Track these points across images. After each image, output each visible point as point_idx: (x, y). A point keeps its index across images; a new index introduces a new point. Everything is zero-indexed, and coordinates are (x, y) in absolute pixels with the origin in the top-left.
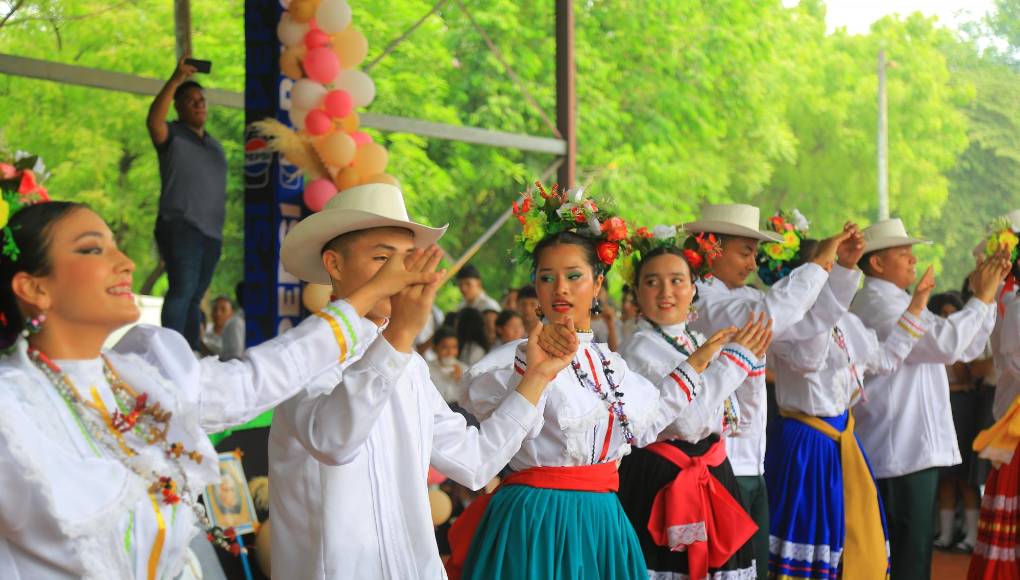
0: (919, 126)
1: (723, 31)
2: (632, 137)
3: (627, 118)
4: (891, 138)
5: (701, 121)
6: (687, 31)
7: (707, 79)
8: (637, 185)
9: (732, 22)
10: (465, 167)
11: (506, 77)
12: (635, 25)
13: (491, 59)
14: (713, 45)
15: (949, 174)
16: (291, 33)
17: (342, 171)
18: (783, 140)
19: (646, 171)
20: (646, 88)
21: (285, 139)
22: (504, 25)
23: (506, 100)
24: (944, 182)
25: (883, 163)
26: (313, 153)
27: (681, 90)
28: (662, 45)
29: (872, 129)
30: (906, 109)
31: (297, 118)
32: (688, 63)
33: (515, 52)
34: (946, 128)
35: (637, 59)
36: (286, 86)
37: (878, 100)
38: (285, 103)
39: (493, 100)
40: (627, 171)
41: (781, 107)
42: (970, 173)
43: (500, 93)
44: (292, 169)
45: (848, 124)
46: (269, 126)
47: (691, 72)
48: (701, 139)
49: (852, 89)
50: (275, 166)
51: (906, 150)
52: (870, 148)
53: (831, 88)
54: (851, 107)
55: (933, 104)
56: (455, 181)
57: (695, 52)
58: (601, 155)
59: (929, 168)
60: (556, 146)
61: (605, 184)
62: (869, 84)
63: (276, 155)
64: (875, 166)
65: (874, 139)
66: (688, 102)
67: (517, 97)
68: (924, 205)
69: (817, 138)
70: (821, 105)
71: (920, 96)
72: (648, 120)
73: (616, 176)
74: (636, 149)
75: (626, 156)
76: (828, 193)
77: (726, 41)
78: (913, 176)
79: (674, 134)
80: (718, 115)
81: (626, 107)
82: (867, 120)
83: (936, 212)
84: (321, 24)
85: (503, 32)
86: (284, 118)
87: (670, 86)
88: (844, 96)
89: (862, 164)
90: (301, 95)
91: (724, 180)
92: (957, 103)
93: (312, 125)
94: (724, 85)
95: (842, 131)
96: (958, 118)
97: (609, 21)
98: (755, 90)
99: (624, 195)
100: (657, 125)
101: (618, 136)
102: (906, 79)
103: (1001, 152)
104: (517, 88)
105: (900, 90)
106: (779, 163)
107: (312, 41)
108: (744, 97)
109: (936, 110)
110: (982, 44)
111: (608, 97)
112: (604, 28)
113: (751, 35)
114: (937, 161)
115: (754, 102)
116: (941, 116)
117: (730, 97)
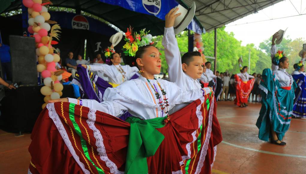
0: (253, 57)
3: (220, 55)
4: (250, 59)
6: (228, 45)
7: (230, 51)
8: (222, 63)
9: (233, 44)
16: (195, 43)
20: (222, 52)
23: (207, 53)
24: (255, 64)
25: (249, 62)
28: (225, 47)
30: (252, 55)
34: (256, 58)
35: (221, 49)
37: (249, 54)
40: (220, 61)
41: (238, 54)
42: (258, 64)
43: (206, 52)
45: (245, 57)
47: (228, 50)
51: (252, 60)
53: (243, 53)
54: (245, 55)
55: (255, 55)
57: (229, 48)
59: (254, 62)
60: (214, 58)
62: (248, 52)
65: (248, 59)
66: (228, 54)
68: (253, 67)
70: (242, 54)
71: (253, 54)
73: (219, 62)
74: (221, 59)
75: (220, 60)
77: (232, 46)
78: (252, 63)
81: (220, 54)
82: (248, 56)
83: (254, 68)
87: (225, 52)
88: (244, 53)
91: (231, 63)
98: (235, 52)
100: (224, 56)
101: (219, 57)
103: (261, 61)
105: (251, 53)
107: (197, 44)
114: (255, 62)
115: (235, 54)
117: (232, 54)
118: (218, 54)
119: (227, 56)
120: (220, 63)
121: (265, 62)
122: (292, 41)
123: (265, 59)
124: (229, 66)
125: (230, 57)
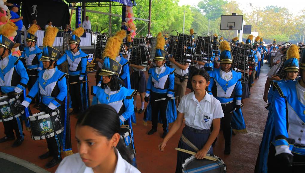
0: (188, 19)
1: (167, 7)
2: (156, 19)
3: (156, 16)
4: (185, 20)
5: (164, 17)
6: (163, 7)
7: (165, 13)
9: (168, 6)
10: (138, 21)
11: (142, 11)
12: (157, 6)
13: (141, 9)
14: (166, 9)
15: (191, 24)
16: (127, 13)
17: (131, 27)
18: (173, 20)
19: (158, 23)
20: (158, 13)
21: (126, 24)
22: (142, 5)
24: (190, 25)
25: (184, 23)
26: (128, 25)
27: (162, 13)
28: (160, 8)
29: (183, 19)
30: (187, 17)
31: (127, 21)
32: (163, 11)
33: (144, 8)
34: (191, 19)
35: (157, 9)
36: (126, 18)
37: (184, 15)
38: (126, 20)
39: (141, 14)
41: (173, 16)
42: (193, 25)
44: (126, 26)
45: (180, 18)
46: (124, 22)
47: (163, 12)
48: (164, 19)
49: (181, 14)
50: (125, 26)
51: (187, 21)
52: (183, 21)
53: (179, 14)
54: (181, 16)
56: (136, 23)
57: (164, 9)
58: (153, 21)
59: (189, 24)
60: (149, 20)
61: (153, 24)
62: (183, 13)
63: (125, 25)
64: (183, 23)
66: (163, 15)
67: (144, 14)
69: (177, 19)
70: (178, 15)
71: (189, 15)
72: (158, 17)
74: (157, 20)
75: (155, 21)
76: (178, 25)
77: (168, 8)
78: (187, 24)
79: (161, 19)
80: (166, 17)
82: (182, 17)
84: (130, 13)
85: (142, 6)
86: (126, 21)
87: (161, 13)
89: (182, 22)
90: (127, 19)
91: (166, 24)
92: (193, 16)
93: (129, 22)
94: (167, 13)
95: (180, 19)
96: (193, 18)
97: (154, 5)
98: (170, 14)
99: (155, 26)
100: (159, 17)
101: (155, 18)
102: (187, 13)
103: (196, 22)
104: (144, 12)
105: (186, 14)
106: (172, 22)
107: (129, 14)
108: (169, 14)
109: (190, 17)
110: (196, 8)
111: (154, 14)
112: (154, 6)
113: (170, 8)
114: (190, 23)
115: (170, 15)
116: (191, 17)
117: (168, 15)
118: (153, 15)
119: (163, 17)
120: (156, 24)
121: (200, 23)
122: (228, 3)
123: (200, 20)
124: (164, 27)
125: (166, 19)
